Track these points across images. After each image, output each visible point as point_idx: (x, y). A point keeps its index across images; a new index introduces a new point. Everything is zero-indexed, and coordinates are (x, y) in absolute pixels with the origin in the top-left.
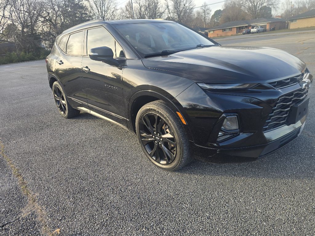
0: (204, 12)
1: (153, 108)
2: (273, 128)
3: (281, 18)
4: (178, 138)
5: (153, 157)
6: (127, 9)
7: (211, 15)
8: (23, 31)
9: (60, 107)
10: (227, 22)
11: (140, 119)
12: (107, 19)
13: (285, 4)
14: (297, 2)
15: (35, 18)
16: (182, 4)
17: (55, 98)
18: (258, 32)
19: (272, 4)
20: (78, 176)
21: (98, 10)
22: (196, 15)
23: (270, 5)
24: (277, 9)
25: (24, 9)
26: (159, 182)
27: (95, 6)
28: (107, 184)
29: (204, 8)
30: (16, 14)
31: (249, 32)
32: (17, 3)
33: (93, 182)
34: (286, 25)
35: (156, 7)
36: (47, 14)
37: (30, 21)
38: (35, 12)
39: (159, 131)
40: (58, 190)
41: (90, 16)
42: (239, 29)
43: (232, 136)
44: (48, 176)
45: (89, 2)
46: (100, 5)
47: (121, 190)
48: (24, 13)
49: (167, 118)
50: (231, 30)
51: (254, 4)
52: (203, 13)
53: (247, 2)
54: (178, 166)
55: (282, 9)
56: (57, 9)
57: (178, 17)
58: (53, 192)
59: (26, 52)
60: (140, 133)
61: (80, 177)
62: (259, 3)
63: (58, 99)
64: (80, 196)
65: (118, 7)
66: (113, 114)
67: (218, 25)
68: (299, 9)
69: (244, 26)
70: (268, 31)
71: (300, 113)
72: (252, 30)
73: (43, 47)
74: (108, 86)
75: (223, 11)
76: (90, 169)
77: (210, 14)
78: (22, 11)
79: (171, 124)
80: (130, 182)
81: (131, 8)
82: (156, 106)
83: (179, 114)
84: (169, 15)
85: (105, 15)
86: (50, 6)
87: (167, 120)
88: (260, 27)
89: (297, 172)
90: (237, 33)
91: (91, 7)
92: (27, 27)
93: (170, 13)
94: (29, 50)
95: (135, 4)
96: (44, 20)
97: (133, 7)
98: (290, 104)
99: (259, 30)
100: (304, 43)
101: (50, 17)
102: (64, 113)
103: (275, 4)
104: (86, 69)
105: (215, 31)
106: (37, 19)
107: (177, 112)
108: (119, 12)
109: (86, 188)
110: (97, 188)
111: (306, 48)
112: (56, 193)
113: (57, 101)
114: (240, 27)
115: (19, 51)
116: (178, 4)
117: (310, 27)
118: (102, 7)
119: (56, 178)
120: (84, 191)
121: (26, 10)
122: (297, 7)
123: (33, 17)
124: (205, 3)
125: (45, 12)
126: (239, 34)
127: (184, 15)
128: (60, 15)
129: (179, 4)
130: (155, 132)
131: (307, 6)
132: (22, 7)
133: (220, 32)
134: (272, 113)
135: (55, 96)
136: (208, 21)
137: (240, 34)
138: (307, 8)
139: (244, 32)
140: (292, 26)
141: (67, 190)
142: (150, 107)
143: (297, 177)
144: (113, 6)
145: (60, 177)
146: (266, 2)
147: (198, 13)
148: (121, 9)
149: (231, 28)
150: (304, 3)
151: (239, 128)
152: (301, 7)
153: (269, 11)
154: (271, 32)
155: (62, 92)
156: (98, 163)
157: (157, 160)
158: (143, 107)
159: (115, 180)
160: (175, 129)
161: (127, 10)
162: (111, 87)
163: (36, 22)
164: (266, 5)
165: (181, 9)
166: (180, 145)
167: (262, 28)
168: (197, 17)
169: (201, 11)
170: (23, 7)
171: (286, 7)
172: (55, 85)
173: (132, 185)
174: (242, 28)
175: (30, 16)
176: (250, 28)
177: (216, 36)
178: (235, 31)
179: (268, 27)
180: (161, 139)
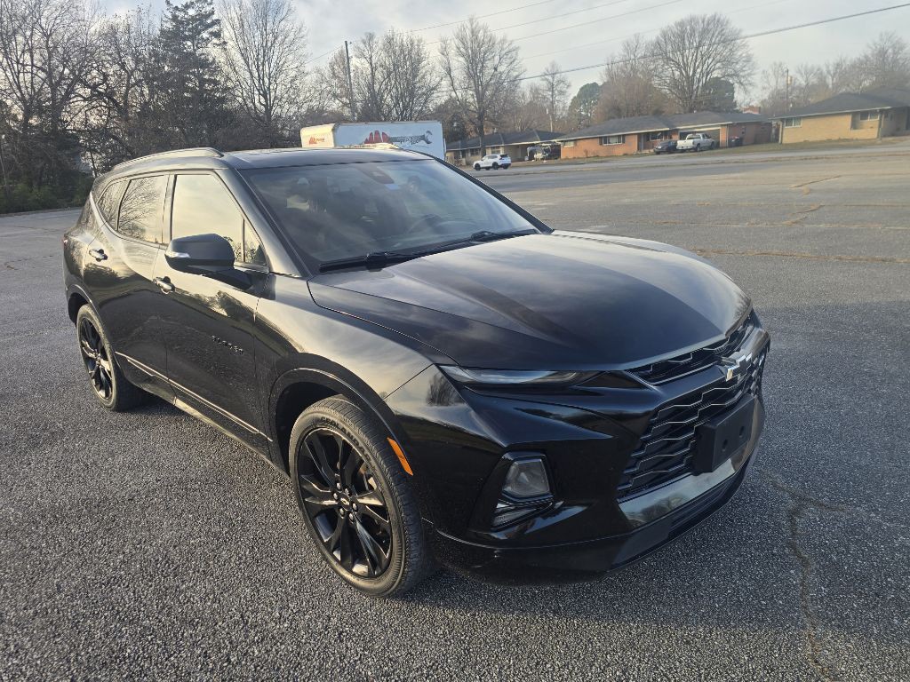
0: (552, 87)
1: (331, 419)
2: (650, 487)
3: (760, 112)
4: (393, 508)
5: (335, 553)
6: (334, 73)
7: (572, 97)
8: (25, 123)
9: (97, 377)
10: (614, 118)
11: (300, 442)
12: (276, 98)
13: (771, 73)
14: (803, 72)
15: (65, 87)
16: (489, 64)
17: (82, 350)
18: (697, 149)
19: (736, 75)
20: (113, 608)
21: (251, 73)
22: (528, 96)
23: (731, 76)
24: (750, 88)
25: (35, 62)
26: (341, 633)
27: (243, 61)
28: (191, 637)
29: (550, 78)
30: (9, 74)
31: (672, 149)
32: (14, 43)
33: (154, 629)
34: (773, 131)
35: (415, 70)
36: (102, 77)
37: (50, 95)
38: (67, 71)
39: (348, 482)
40: (46, 656)
41: (226, 89)
42: (646, 139)
43: (533, 512)
44: (25, 609)
45: (225, 49)
46: (257, 59)
47: (228, 661)
48: (32, 73)
49: (367, 452)
50: (624, 142)
51: (686, 72)
52: (549, 90)
53: (666, 67)
54: (395, 585)
55: (764, 88)
56: (130, 64)
57: (479, 102)
58: (29, 660)
59: (31, 185)
60: (301, 482)
61: (118, 612)
62: (699, 70)
63: (91, 355)
64: (106, 675)
65: (308, 68)
66: (234, 418)
67: (588, 126)
68: (810, 89)
69: (659, 132)
70: (722, 148)
71: (726, 442)
72: (681, 144)
73: (83, 169)
74: (219, 341)
75: (601, 86)
76: (151, 586)
77: (567, 94)
78: (27, 68)
79: (376, 468)
80: (261, 632)
81: (347, 70)
82: (338, 415)
83: (394, 443)
84: (453, 94)
85: (271, 87)
86: (110, 55)
87: (366, 456)
88: (701, 135)
89: (724, 605)
90: (639, 149)
91: (232, 64)
92: (41, 111)
93: (454, 90)
94: (40, 178)
95: (358, 60)
96: (93, 95)
97: (352, 68)
98: (694, 422)
99: (699, 144)
100: (811, 191)
101: (108, 85)
102: (107, 395)
103: (741, 74)
104: (165, 286)
105: (579, 143)
106: (70, 90)
107: (390, 440)
108: (310, 80)
109: (129, 651)
110: (160, 650)
111: (813, 208)
112: (37, 665)
113: (87, 359)
114: (648, 133)
115: (11, 181)
116: (477, 64)
117: (835, 141)
118: (263, 64)
119: (47, 613)
120: (121, 661)
121: (39, 65)
122: (804, 83)
123: (58, 83)
124: (553, 66)
125: (95, 73)
126: (644, 152)
127: (493, 95)
128: (140, 81)
129: (480, 65)
130: (338, 484)
131: (829, 81)
132: (27, 56)
133: (593, 146)
134: (642, 448)
135: (83, 345)
136: (562, 114)
137: (647, 151)
138: (830, 86)
139: (660, 147)
140: (790, 134)
141: (72, 655)
142: (324, 416)
143: (723, 621)
144: (293, 62)
145: (58, 613)
146: (719, 68)
147: (535, 91)
148: (318, 71)
149: (624, 136)
150: (821, 73)
151: (551, 491)
152: (813, 85)
153: (727, 92)
154: (731, 149)
155: (102, 336)
156: (178, 566)
157: (345, 563)
158: (307, 411)
159: (216, 624)
160: (387, 483)
161: (334, 75)
162: (226, 344)
163: (67, 98)
164: (719, 76)
165: (485, 79)
166: (399, 530)
167: (709, 138)
168: (531, 102)
169: (543, 84)
170: (32, 56)
171: (773, 83)
172: (82, 315)
173: (263, 639)
174: (654, 135)
175: (51, 81)
176: (675, 137)
177: (582, 155)
178: (633, 143)
179: (723, 137)
180: (354, 505)
